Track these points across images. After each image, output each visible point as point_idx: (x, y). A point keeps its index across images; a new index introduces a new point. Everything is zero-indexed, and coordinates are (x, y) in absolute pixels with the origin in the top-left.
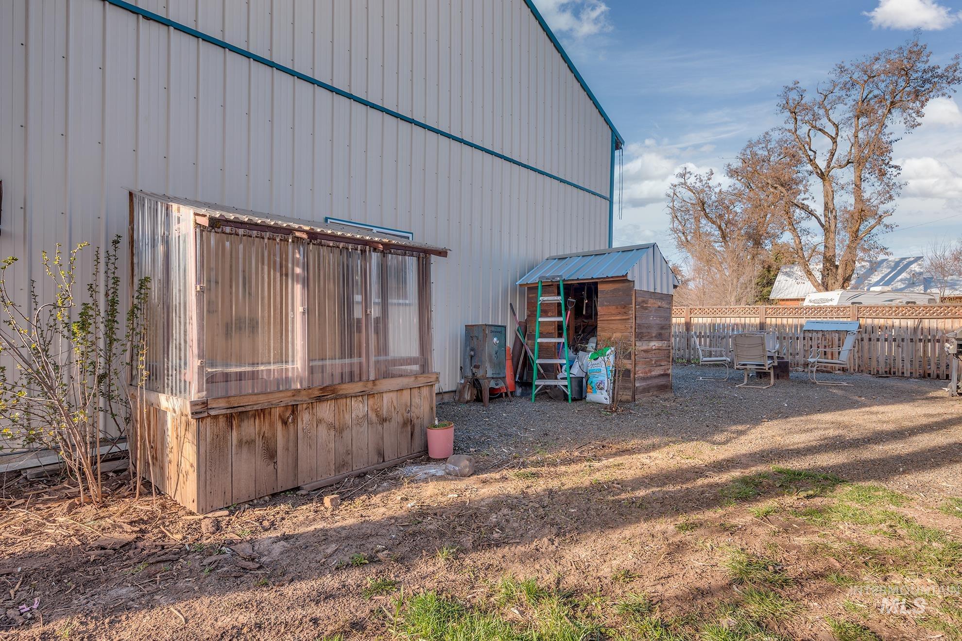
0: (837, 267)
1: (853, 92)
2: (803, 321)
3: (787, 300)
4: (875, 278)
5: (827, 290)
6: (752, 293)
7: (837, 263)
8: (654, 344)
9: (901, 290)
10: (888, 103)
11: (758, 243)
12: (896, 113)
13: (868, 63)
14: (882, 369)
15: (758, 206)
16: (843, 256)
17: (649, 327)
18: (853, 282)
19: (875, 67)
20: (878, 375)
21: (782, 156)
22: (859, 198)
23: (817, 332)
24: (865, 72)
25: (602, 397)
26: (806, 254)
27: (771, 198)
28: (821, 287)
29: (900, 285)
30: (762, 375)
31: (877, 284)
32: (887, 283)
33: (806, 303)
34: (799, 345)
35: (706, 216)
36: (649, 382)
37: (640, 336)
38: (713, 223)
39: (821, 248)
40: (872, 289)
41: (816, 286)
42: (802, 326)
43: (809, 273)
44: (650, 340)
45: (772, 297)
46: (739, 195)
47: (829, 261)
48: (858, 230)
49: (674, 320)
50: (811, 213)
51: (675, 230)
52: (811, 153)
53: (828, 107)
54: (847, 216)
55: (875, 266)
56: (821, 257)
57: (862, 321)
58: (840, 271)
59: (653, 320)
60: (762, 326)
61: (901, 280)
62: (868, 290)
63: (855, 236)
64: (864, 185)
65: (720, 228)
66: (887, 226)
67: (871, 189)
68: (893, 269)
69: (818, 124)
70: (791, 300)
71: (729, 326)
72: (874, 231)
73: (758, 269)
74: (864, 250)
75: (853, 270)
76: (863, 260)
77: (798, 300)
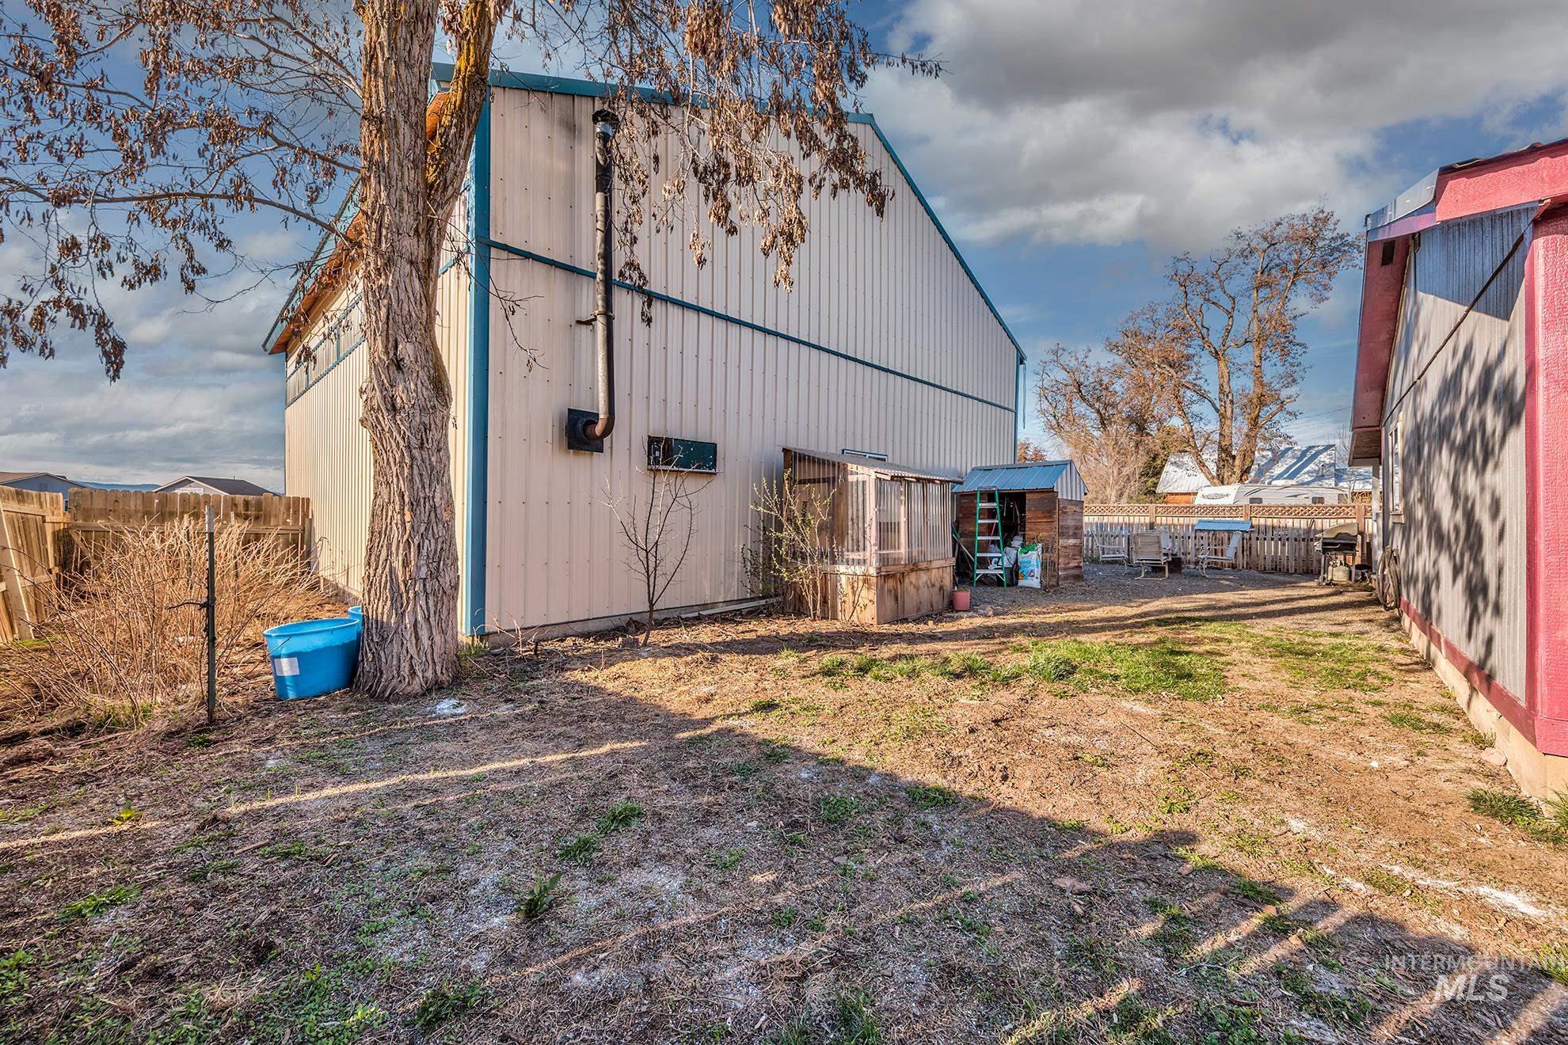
0: (1234, 457)
1: (1251, 260)
2: (1194, 521)
3: (1177, 494)
4: (1278, 469)
5: (1223, 483)
6: (1135, 486)
7: (1234, 453)
8: (1072, 541)
9: (1309, 483)
10: (1291, 274)
11: (1141, 429)
12: (1301, 285)
13: (1268, 229)
14: (1269, 564)
15: (1141, 386)
16: (1242, 445)
17: (1068, 528)
18: (1252, 474)
19: (1276, 233)
20: (1264, 571)
21: (1170, 328)
22: (1259, 380)
23: (1209, 531)
24: (1265, 239)
25: (1035, 583)
26: (1199, 443)
27: (1157, 378)
28: (1216, 481)
29: (1307, 478)
30: (1157, 569)
31: (1279, 477)
32: (1291, 477)
33: (1199, 501)
34: (1191, 544)
35: (1083, 398)
36: (1068, 572)
37: (1061, 535)
38: (1091, 406)
39: (1216, 437)
40: (1274, 483)
41: (1211, 478)
42: (1193, 526)
43: (1202, 464)
44: (1068, 538)
45: (1158, 490)
46: (1118, 373)
47: (1225, 451)
48: (1258, 416)
49: (1086, 519)
50: (1203, 396)
51: (1043, 412)
52: (1204, 331)
53: (1223, 278)
54: (1245, 401)
55: (1277, 457)
56: (1216, 446)
57: (1255, 522)
58: (1237, 462)
59: (1070, 522)
60: (1152, 526)
61: (1308, 472)
62: (1270, 483)
63: (1255, 423)
64: (1265, 365)
65: (1098, 411)
66: (1290, 413)
67: (1272, 370)
68: (1299, 459)
69: (1211, 296)
70: (1182, 494)
71: (1106, 524)
72: (1276, 418)
73: (1143, 459)
74: (1265, 439)
75: (1252, 461)
76: (1263, 450)
77: (1189, 494)
